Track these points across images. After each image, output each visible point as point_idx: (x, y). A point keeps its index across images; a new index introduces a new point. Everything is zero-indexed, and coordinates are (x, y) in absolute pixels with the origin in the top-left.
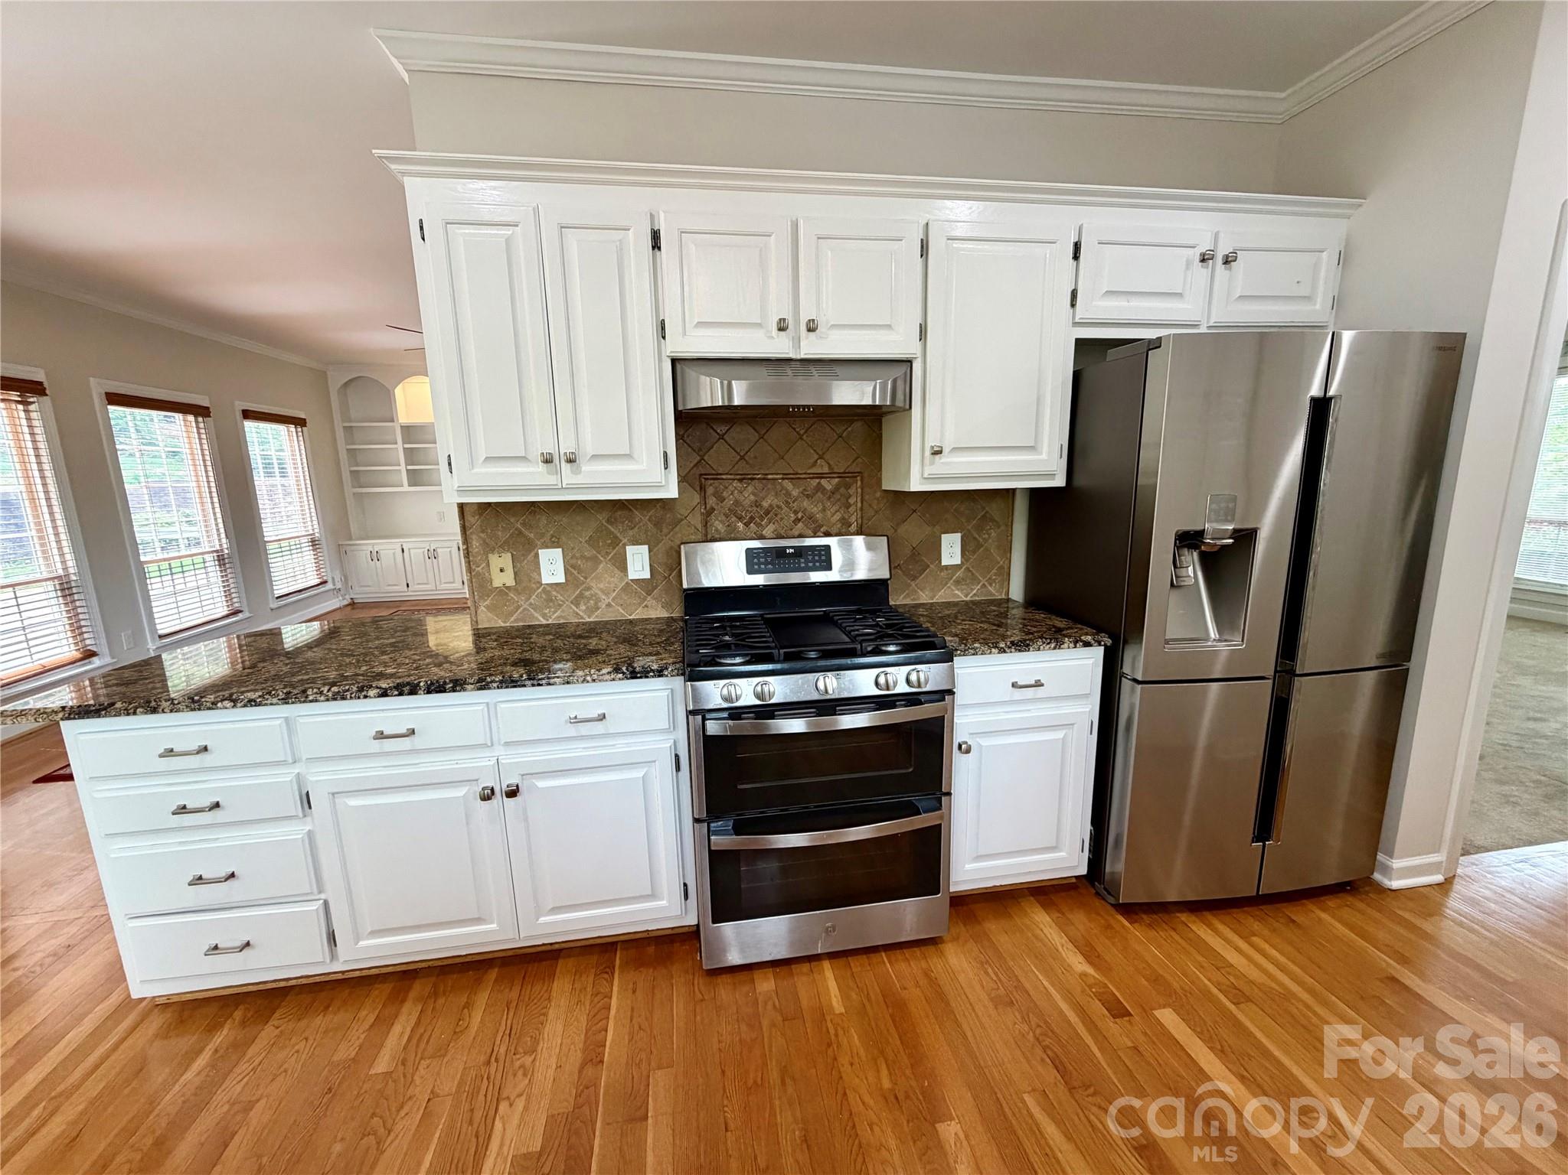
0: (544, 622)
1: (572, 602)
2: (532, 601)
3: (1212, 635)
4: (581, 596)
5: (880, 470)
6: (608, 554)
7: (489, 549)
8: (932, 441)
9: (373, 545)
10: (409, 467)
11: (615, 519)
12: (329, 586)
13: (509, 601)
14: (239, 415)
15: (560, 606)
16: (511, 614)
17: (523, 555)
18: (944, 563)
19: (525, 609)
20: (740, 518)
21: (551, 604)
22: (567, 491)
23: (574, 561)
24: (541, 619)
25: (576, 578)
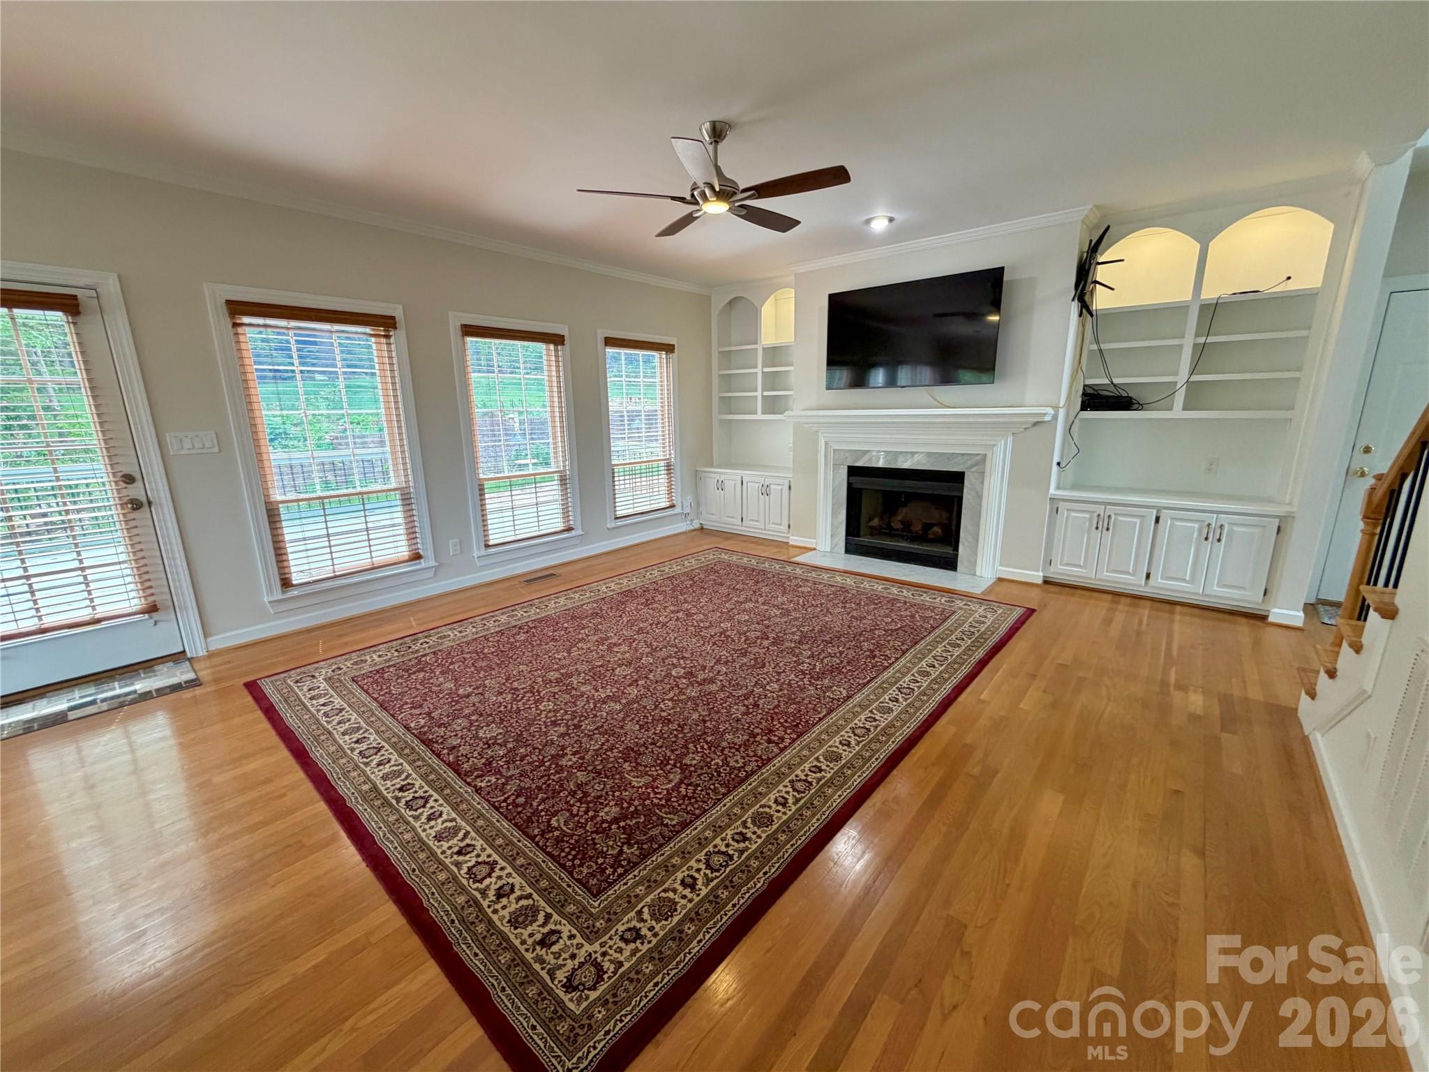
9: (721, 473)
10: (766, 393)
12: (678, 510)
14: (601, 342)
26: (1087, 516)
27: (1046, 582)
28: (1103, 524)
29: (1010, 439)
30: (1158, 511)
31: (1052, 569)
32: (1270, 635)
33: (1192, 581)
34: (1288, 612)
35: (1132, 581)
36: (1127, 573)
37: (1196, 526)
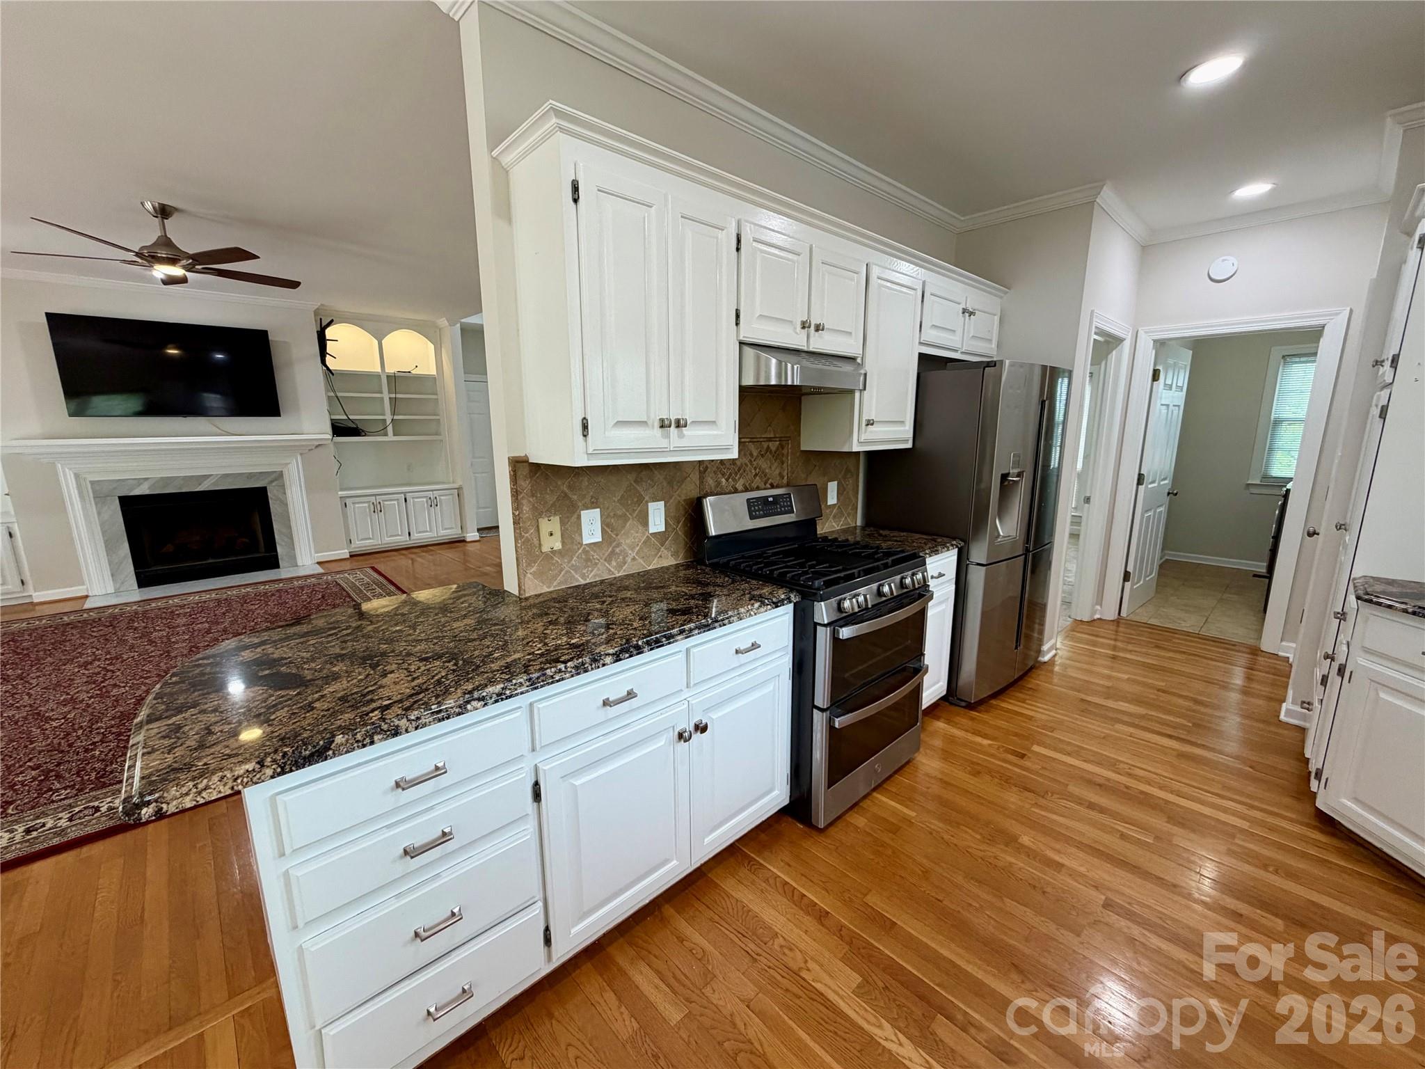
0: (583, 582)
1: (605, 560)
2: (573, 562)
3: (1001, 534)
4: (613, 552)
5: (799, 435)
6: (634, 510)
7: (538, 513)
8: (865, 417)
11: (641, 479)
13: (553, 564)
15: (596, 564)
16: (555, 578)
17: (568, 517)
18: (829, 504)
19: (567, 572)
20: (723, 475)
21: (589, 564)
22: (674, 453)
23: (608, 520)
24: (580, 579)
25: (610, 537)
26: (366, 505)
27: (351, 556)
28: (377, 509)
29: (299, 457)
30: (405, 495)
31: (353, 546)
32: (470, 548)
33: (430, 531)
34: (472, 535)
35: (401, 540)
36: (398, 535)
37: (425, 500)
